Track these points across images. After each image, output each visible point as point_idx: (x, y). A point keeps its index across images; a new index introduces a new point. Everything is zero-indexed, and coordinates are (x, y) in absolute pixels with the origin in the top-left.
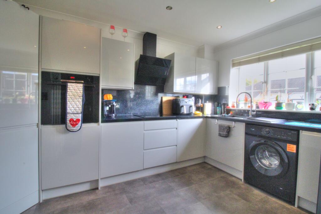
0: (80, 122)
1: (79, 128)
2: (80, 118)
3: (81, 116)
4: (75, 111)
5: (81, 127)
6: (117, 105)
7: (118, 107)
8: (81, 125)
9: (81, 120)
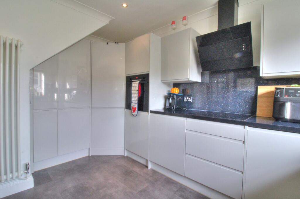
0: (137, 110)
1: (136, 114)
2: (136, 107)
3: (136, 105)
4: (135, 101)
5: (137, 113)
6: (190, 99)
7: (190, 100)
8: (137, 112)
9: (137, 108)
